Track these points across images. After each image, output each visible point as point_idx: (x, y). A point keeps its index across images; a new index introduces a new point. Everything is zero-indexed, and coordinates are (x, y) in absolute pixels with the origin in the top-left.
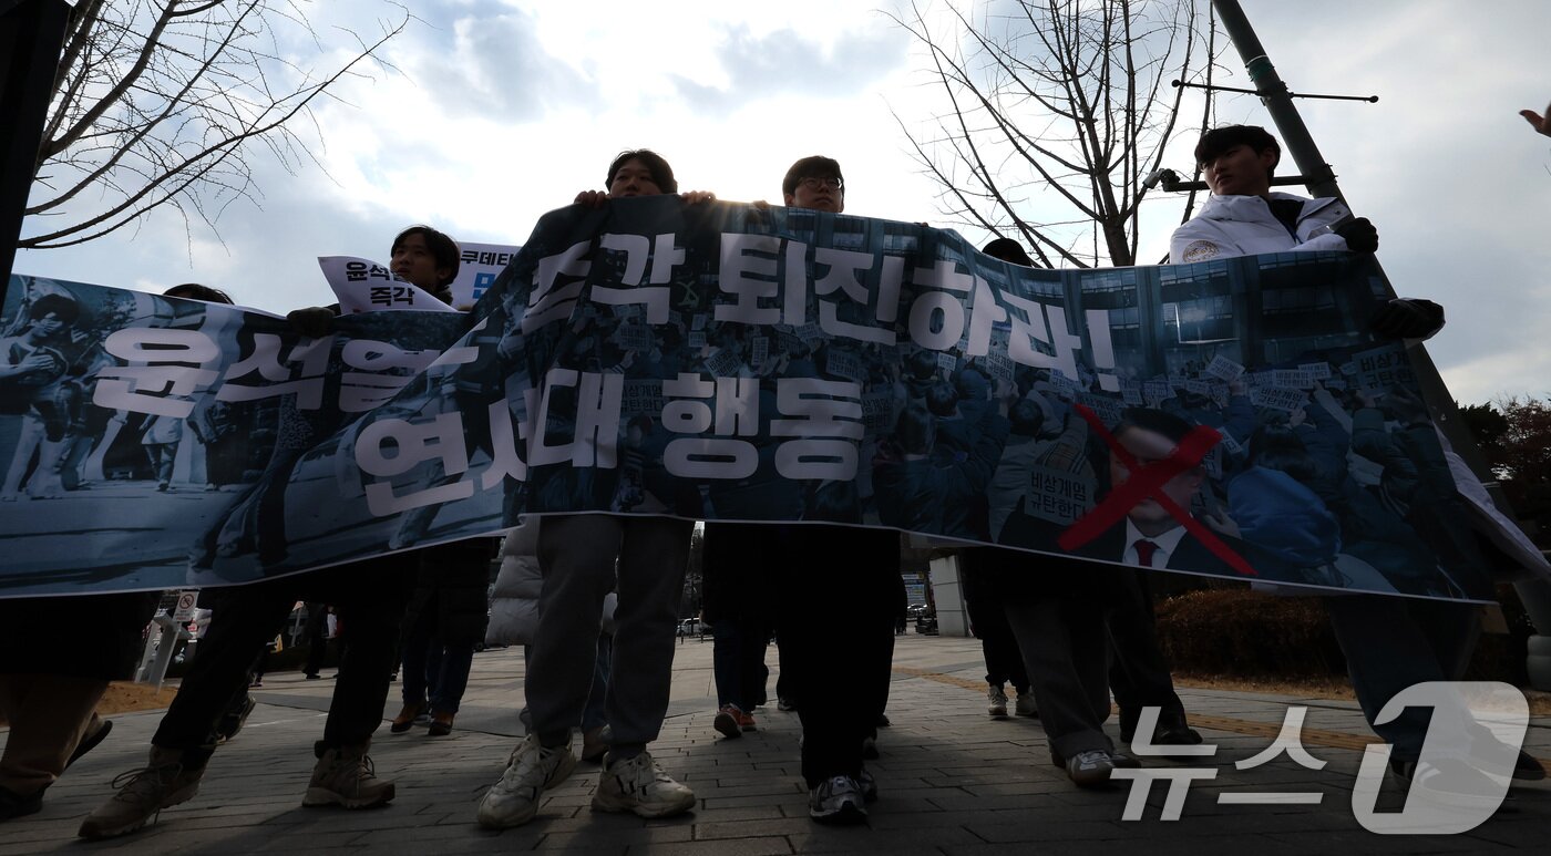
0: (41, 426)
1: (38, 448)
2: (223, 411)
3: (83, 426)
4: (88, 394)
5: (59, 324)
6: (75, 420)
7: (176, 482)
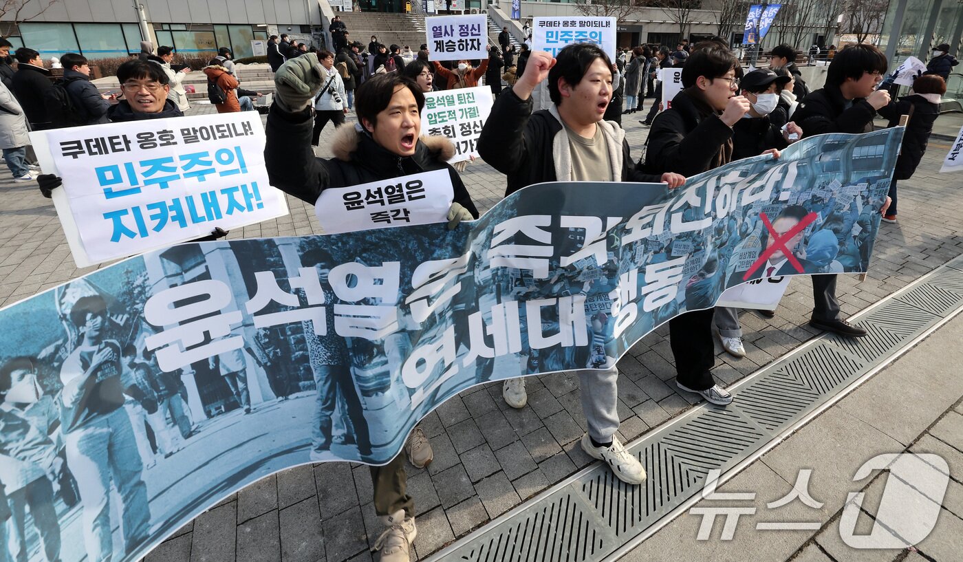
0: (139, 407)
1: (146, 423)
2: (265, 335)
3: (166, 391)
4: (154, 366)
5: (99, 319)
6: (158, 391)
7: (255, 405)
